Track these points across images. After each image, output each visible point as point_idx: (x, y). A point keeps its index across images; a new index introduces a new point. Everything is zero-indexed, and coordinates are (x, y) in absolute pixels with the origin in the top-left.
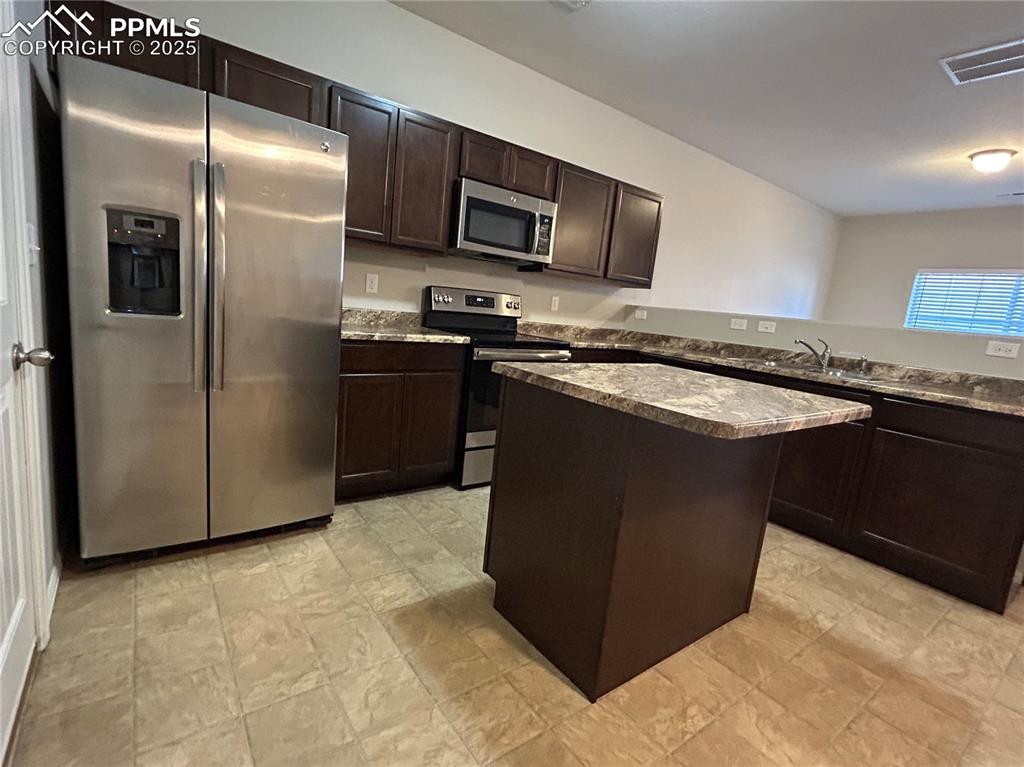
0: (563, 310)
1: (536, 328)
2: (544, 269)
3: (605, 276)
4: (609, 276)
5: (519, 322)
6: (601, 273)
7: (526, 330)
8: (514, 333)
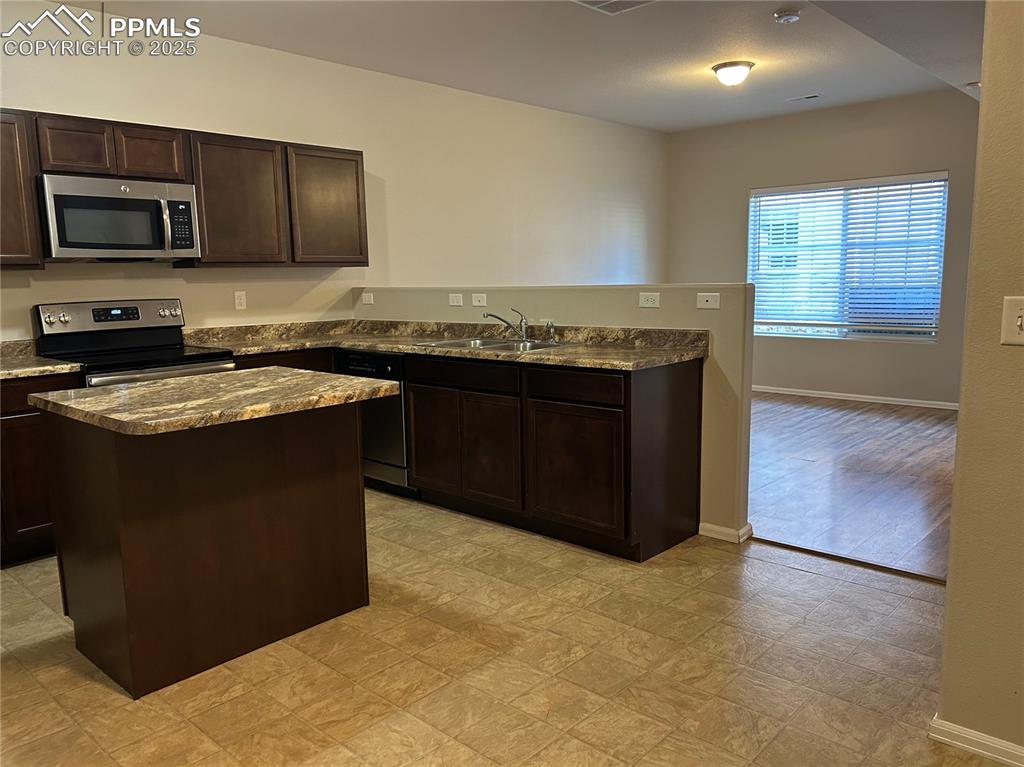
0: (254, 307)
1: (215, 335)
2: (196, 264)
3: (293, 260)
4: (298, 259)
5: (186, 330)
6: (285, 256)
7: (200, 339)
8: (183, 346)
